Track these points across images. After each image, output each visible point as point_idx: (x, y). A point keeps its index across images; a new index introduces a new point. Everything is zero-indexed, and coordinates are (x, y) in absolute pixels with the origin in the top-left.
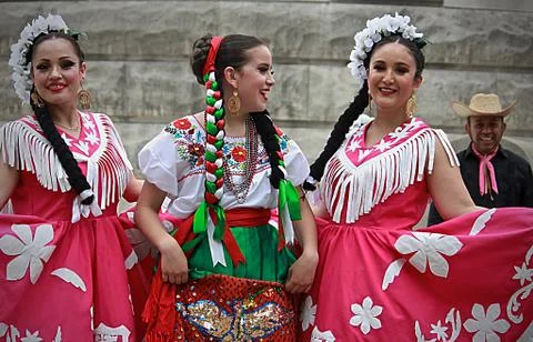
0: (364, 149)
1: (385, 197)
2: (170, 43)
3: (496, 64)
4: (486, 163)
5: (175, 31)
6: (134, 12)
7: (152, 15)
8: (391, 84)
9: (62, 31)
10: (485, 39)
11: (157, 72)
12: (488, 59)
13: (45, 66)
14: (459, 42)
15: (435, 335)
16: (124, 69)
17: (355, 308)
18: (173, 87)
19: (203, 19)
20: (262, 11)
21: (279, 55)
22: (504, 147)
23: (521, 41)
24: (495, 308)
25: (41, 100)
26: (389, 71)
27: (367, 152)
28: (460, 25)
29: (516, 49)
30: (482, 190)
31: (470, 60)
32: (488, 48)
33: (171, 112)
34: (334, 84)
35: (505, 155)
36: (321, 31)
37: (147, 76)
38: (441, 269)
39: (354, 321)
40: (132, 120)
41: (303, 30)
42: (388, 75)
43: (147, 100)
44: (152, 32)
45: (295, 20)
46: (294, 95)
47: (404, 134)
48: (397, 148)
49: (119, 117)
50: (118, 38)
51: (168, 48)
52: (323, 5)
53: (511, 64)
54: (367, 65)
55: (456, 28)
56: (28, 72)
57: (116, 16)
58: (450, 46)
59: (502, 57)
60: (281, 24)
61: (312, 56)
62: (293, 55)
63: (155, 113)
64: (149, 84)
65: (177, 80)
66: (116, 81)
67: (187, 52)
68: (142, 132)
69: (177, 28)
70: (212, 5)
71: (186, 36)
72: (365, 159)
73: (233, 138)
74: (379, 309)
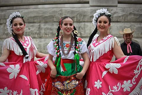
0: (96, 43)
1: (102, 54)
2: (51, 18)
3: (131, 21)
4: (129, 45)
6: (42, 11)
8: (103, 26)
9: (19, 16)
10: (128, 15)
11: (48, 26)
12: (129, 19)
13: (16, 25)
14: (122, 16)
15: (114, 89)
16: (40, 25)
17: (96, 82)
19: (58, 12)
20: (73, 10)
21: (77, 20)
22: (133, 41)
23: (137, 15)
24: (129, 81)
25: (14, 33)
26: (102, 23)
27: (97, 43)
28: (122, 12)
29: (136, 17)
30: (128, 52)
31: (125, 20)
32: (129, 17)
33: (51, 36)
34: (91, 27)
35: (133, 43)
36: (88, 14)
37: (45, 27)
38: (116, 72)
39: (95, 86)
40: (42, 38)
41: (83, 14)
42: (102, 24)
43: (46, 33)
44: (46, 16)
45: (81, 12)
46: (81, 30)
47: (106, 38)
48: (105, 42)
49: (39, 37)
50: (38, 18)
51: (50, 20)
52: (88, 8)
53: (135, 20)
54: (97, 22)
55: (121, 12)
56: (11, 26)
57: (37, 12)
58: (120, 17)
59: (132, 19)
60: (78, 13)
61: (85, 20)
62: (81, 20)
63: (48, 36)
64: (46, 29)
65: (53, 28)
66: (38, 28)
67: (55, 20)
68: (45, 41)
69: (52, 15)
70: (61, 9)
71: (55, 17)
72: (97, 45)
73: (67, 42)
74: (101, 83)
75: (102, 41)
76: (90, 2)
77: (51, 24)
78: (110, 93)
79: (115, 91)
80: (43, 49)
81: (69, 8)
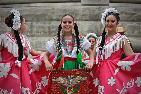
1: (114, 52)
2: (43, 17)
5: (44, 14)
6: (34, 10)
7: (38, 10)
8: (111, 25)
11: (40, 24)
15: (128, 85)
16: (32, 23)
17: (109, 80)
18: (44, 27)
19: (51, 11)
23: (129, 14)
26: (110, 22)
27: (108, 42)
29: (127, 16)
33: (43, 34)
34: (83, 25)
36: (79, 13)
37: (37, 25)
38: (129, 69)
39: (109, 83)
40: (34, 36)
41: (75, 13)
43: (38, 31)
44: (38, 14)
45: (73, 10)
47: (116, 37)
48: (115, 40)
49: (31, 35)
50: (30, 16)
52: (80, 6)
53: (126, 19)
54: (105, 21)
57: (29, 11)
59: (124, 18)
60: (70, 11)
61: (77, 19)
63: (40, 34)
64: (38, 27)
65: (45, 26)
66: (30, 26)
67: (47, 19)
68: (37, 39)
69: (44, 13)
70: (53, 7)
71: (47, 15)
72: (107, 44)
73: (69, 40)
74: (115, 80)
75: (112, 39)
76: (82, 1)
77: (43, 22)
78: (124, 89)
79: (129, 87)
80: (35, 47)
81: (61, 7)
